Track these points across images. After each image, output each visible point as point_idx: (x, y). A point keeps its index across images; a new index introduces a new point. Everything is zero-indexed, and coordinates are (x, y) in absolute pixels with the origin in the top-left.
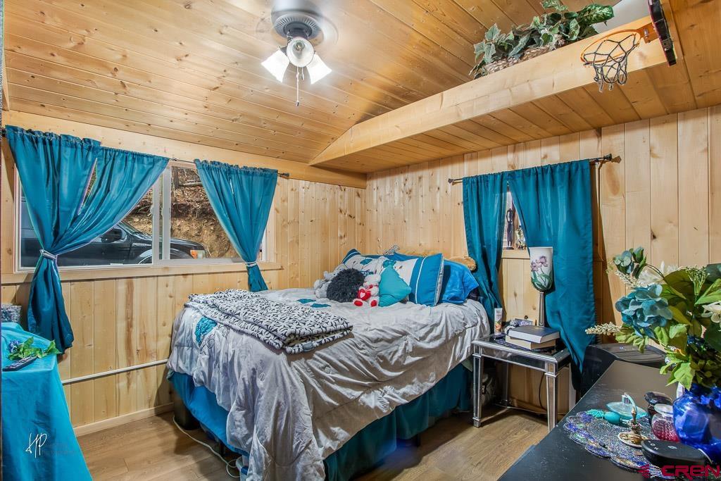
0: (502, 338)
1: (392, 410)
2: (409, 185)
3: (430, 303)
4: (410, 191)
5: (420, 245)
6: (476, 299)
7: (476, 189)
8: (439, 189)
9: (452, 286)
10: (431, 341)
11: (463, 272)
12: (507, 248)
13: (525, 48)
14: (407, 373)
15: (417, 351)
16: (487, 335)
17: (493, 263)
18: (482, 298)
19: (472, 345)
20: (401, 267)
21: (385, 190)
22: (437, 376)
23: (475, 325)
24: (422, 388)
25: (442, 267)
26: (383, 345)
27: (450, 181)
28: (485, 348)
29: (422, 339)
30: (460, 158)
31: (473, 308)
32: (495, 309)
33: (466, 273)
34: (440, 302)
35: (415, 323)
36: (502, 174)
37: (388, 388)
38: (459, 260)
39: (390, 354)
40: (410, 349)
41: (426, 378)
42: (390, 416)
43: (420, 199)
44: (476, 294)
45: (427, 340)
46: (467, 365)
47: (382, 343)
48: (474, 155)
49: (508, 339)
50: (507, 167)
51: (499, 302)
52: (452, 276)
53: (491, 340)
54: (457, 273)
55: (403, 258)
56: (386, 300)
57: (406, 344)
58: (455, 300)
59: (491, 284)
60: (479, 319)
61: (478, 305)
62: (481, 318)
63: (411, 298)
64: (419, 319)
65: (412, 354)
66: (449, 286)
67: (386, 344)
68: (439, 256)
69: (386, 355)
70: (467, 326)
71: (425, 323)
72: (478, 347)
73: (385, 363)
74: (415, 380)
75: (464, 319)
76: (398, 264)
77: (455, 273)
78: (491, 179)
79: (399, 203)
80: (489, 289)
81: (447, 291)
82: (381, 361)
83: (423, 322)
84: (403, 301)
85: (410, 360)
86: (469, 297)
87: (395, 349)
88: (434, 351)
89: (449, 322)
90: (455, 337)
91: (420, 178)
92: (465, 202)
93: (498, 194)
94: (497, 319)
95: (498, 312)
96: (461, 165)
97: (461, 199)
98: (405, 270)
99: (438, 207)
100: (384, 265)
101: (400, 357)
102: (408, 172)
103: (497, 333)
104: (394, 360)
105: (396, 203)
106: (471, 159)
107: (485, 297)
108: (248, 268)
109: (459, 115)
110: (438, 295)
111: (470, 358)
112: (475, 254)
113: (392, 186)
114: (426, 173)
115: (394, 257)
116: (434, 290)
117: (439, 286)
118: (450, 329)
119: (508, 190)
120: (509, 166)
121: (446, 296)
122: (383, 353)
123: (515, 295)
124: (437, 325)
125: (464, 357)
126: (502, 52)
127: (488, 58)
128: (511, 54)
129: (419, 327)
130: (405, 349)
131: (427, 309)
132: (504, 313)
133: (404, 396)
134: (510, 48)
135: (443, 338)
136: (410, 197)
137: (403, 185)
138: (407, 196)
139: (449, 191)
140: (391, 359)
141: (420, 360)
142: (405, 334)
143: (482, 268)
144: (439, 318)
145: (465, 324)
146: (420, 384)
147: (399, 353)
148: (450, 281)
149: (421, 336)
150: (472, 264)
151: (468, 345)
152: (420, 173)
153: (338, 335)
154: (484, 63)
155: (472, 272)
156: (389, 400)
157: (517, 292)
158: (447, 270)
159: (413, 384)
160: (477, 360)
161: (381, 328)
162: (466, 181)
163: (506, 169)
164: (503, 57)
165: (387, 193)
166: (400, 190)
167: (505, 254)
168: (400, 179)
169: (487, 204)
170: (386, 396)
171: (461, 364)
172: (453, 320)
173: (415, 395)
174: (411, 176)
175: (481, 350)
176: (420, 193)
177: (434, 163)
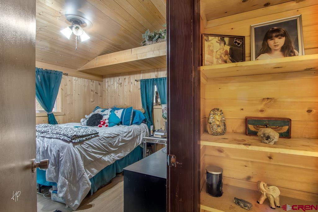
0: (153, 135)
1: (114, 162)
2: (120, 81)
3: (128, 125)
4: (121, 83)
5: (125, 104)
6: (145, 123)
7: (145, 84)
8: (132, 83)
9: (136, 118)
10: (128, 137)
11: (140, 114)
12: (155, 105)
13: (158, 39)
14: (120, 149)
15: (123, 141)
16: (149, 135)
17: (150, 110)
18: (147, 123)
19: (143, 139)
20: (117, 112)
21: (111, 83)
22: (130, 150)
23: (144, 132)
24: (125, 154)
25: (132, 112)
26: (110, 139)
27: (136, 80)
28: (147, 139)
29: (125, 137)
30: (139, 72)
31: (143, 125)
32: (151, 126)
33: (141, 114)
34: (132, 124)
35: (122, 131)
36: (153, 79)
37: (112, 154)
38: (139, 109)
39: (113, 142)
40: (120, 140)
41: (126, 151)
42: (113, 164)
43: (125, 87)
44: (145, 121)
45: (127, 137)
46: (141, 146)
47: (110, 138)
48: (144, 72)
49: (155, 136)
51: (152, 124)
52: (136, 115)
53: (150, 136)
54: (138, 114)
55: (118, 109)
56: (111, 124)
57: (119, 139)
58: (137, 123)
59: (150, 118)
60: (145, 130)
61: (145, 125)
62: (146, 130)
63: (121, 123)
64: (124, 130)
65: (121, 142)
66: (135, 118)
67: (112, 139)
68: (131, 108)
69: (111, 143)
70: (141, 132)
71: (126, 131)
72: (145, 139)
73: (111, 145)
74: (122, 151)
75: (140, 130)
76: (116, 111)
77: (137, 114)
78: (150, 80)
79: (117, 88)
80: (149, 119)
81: (134, 120)
82: (110, 145)
83: (125, 131)
84: (118, 125)
85: (121, 144)
86: (142, 122)
87: (115, 140)
88: (129, 141)
90: (137, 136)
91: (125, 79)
92: (141, 88)
93: (152, 86)
94: (151, 129)
95: (152, 127)
96: (140, 75)
97: (140, 87)
98: (119, 113)
99: (131, 90)
100: (111, 112)
101: (117, 143)
102: (120, 76)
103: (151, 134)
104: (115, 144)
105: (115, 88)
106: (143, 73)
107: (148, 122)
108: (48, 115)
109: (137, 58)
110: (131, 122)
111: (142, 143)
112: (145, 108)
113: (114, 81)
114: (127, 77)
115: (114, 109)
116: (129, 120)
117: (131, 119)
118: (135, 133)
119: (155, 84)
120: (156, 76)
121: (134, 122)
122: (110, 142)
123: (158, 121)
124: (130, 132)
125: (140, 143)
126: (151, 39)
127: (146, 40)
128: (154, 40)
129: (124, 133)
130: (118, 140)
131: (127, 127)
132: (154, 127)
133: (118, 157)
134: (153, 38)
135: (133, 137)
136: (121, 86)
137: (118, 81)
138: (120, 85)
139: (136, 84)
140: (114, 144)
141: (123, 144)
142: (118, 135)
143: (147, 112)
144: (131, 130)
145: (140, 132)
146: (125, 153)
147: (117, 142)
148: (135, 117)
149: (125, 135)
150: (144, 111)
151: (142, 139)
152: (125, 77)
153: (93, 136)
154: (145, 41)
155: (144, 114)
156: (113, 158)
157: (159, 120)
158: (134, 113)
159: (122, 153)
160: (145, 144)
161: (109, 133)
162: (141, 81)
163: (154, 77)
164: (151, 41)
165: (112, 84)
166: (117, 83)
167: (155, 107)
168: (117, 79)
169: (148, 90)
170: (112, 157)
171: (139, 146)
172: (136, 130)
173: (123, 156)
174: (122, 78)
175: (146, 140)
176: (125, 85)
177: (130, 73)
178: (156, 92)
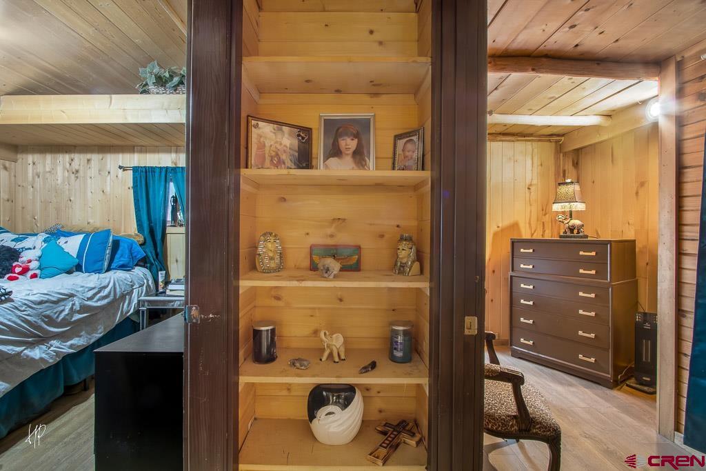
0: (164, 292)
1: (58, 359)
2: (75, 165)
3: (99, 271)
4: (77, 171)
5: (88, 223)
6: (144, 266)
7: (144, 179)
8: (109, 173)
9: (122, 256)
10: (99, 300)
11: (132, 245)
12: (171, 226)
13: (178, 85)
14: (74, 328)
15: (84, 309)
16: (154, 292)
17: (159, 237)
18: (148, 265)
19: (139, 301)
20: (66, 242)
21: (45, 166)
22: (105, 329)
23: (142, 286)
24: (90, 339)
25: (111, 241)
26: (47, 307)
27: (120, 167)
28: (149, 302)
29: (90, 299)
30: (131, 149)
31: (140, 272)
32: (160, 273)
33: (134, 245)
34: (108, 269)
35: (82, 287)
36: (167, 168)
37: (55, 343)
38: (130, 236)
39: (56, 313)
40: (77, 307)
41: (95, 330)
42: (57, 365)
43: (89, 180)
44: (144, 262)
45: (95, 300)
46: (134, 318)
47: (47, 304)
48: (143, 149)
49: (168, 292)
50: (170, 163)
51: (164, 266)
52: (121, 248)
53: (157, 295)
54: (126, 246)
55: (69, 234)
56: (46, 270)
57: (73, 305)
58: (123, 267)
59: (157, 255)
60: (145, 281)
61: (144, 270)
62: (148, 281)
63: (78, 268)
64: (87, 283)
65: (79, 312)
66: (117, 256)
67: (51, 305)
68: (108, 232)
69: (52, 314)
70: (134, 287)
71: (93, 286)
72: (144, 301)
73: (51, 321)
74: (83, 333)
75: (131, 282)
76: (62, 240)
77: (123, 247)
78: (158, 171)
79: (63, 182)
80: (155, 257)
81: (116, 260)
82: (46, 320)
83: (88, 285)
84: (69, 272)
85: (77, 317)
86: (137, 265)
87: (62, 308)
88: (102, 308)
89: (117, 284)
90: (123, 297)
91: (88, 160)
92: (135, 187)
93: (163, 183)
94: (160, 280)
95: (161, 274)
96: (132, 155)
97: (131, 184)
98: (72, 245)
99: (108, 189)
100: (45, 241)
101: (67, 315)
102: (74, 153)
103: (161, 290)
104: (60, 318)
105: (59, 182)
106: (141, 152)
107: (152, 264)
109: (126, 118)
110: (106, 264)
111: (137, 312)
112: (143, 231)
113: (54, 164)
114: (95, 157)
115: (56, 233)
116: (103, 260)
117: (107, 257)
118: (118, 290)
119: (171, 180)
120: (172, 162)
121: (114, 265)
122: (48, 313)
123: (177, 261)
124: (105, 287)
125: (132, 311)
126: (161, 82)
127: (150, 83)
128: (167, 85)
129: (87, 290)
130: (72, 308)
131: (94, 277)
132: (167, 275)
133: (71, 347)
134: (166, 82)
135: (111, 297)
136: (77, 177)
137: (68, 165)
138: (73, 176)
139: (120, 176)
140: (58, 317)
141: (86, 317)
142: (72, 296)
143: (149, 241)
144: (107, 281)
145: (132, 286)
146: (89, 337)
147: (66, 312)
148: (119, 252)
149: (89, 296)
150: (141, 239)
151: (135, 301)
152: (89, 156)
154: (147, 84)
155: (141, 245)
156: (54, 351)
157: (178, 259)
158: (116, 244)
159: (80, 336)
160: (143, 312)
161: (46, 292)
162: (136, 170)
163: (170, 165)
164: (162, 86)
165: (48, 170)
166: (64, 168)
167: (169, 230)
168: (64, 158)
169: (154, 191)
170: (52, 349)
171: (128, 317)
172: (121, 283)
173: (83, 345)
174: (79, 159)
175: (146, 304)
176: (89, 175)
177: (104, 149)
178: (173, 197)
